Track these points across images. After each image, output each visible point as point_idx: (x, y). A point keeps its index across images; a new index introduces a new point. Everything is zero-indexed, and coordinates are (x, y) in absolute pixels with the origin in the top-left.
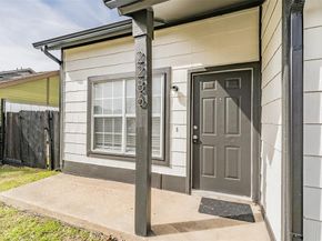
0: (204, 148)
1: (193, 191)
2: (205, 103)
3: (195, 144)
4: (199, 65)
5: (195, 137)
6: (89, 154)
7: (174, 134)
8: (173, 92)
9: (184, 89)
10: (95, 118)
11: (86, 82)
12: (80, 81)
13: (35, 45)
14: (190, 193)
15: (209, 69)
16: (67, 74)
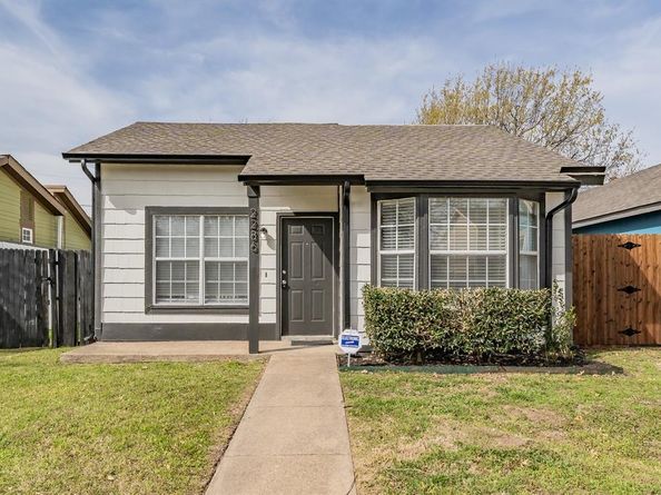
0: (293, 293)
1: (283, 337)
2: (292, 246)
3: (284, 290)
4: (287, 209)
5: (284, 282)
6: (149, 310)
7: (263, 279)
8: (262, 235)
9: (273, 232)
10: (157, 262)
12: (132, 211)
13: (66, 156)
14: (280, 339)
15: (297, 214)
16: (107, 199)
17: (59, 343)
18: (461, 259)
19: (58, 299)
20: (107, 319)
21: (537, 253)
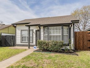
4: (37, 29)
6: (21, 42)
9: (35, 32)
11: (20, 31)
12: (19, 30)
17: (13, 46)
18: (54, 36)
19: (13, 41)
20: (17, 44)
21: (68, 35)
